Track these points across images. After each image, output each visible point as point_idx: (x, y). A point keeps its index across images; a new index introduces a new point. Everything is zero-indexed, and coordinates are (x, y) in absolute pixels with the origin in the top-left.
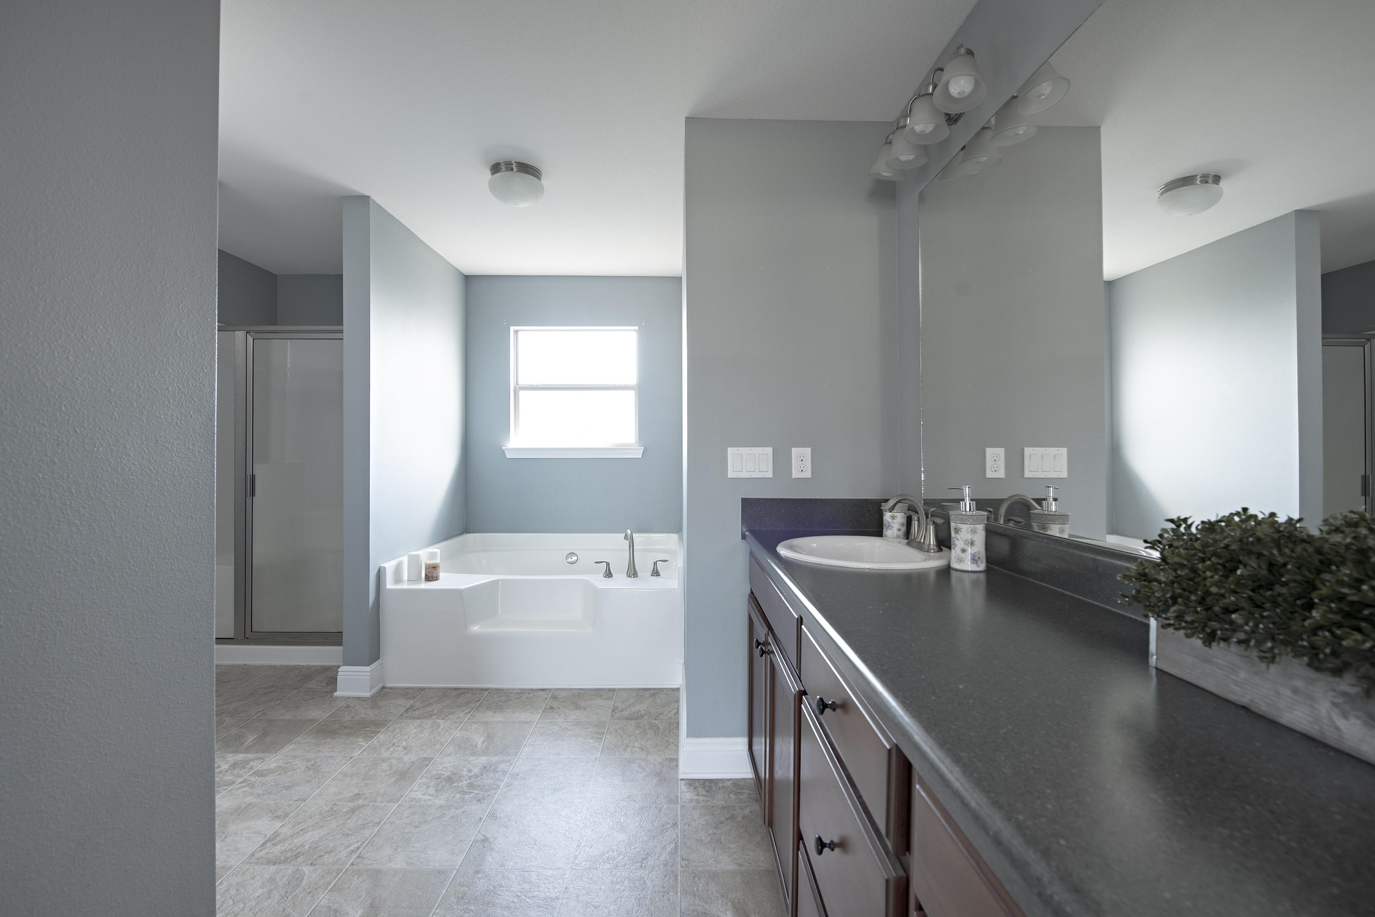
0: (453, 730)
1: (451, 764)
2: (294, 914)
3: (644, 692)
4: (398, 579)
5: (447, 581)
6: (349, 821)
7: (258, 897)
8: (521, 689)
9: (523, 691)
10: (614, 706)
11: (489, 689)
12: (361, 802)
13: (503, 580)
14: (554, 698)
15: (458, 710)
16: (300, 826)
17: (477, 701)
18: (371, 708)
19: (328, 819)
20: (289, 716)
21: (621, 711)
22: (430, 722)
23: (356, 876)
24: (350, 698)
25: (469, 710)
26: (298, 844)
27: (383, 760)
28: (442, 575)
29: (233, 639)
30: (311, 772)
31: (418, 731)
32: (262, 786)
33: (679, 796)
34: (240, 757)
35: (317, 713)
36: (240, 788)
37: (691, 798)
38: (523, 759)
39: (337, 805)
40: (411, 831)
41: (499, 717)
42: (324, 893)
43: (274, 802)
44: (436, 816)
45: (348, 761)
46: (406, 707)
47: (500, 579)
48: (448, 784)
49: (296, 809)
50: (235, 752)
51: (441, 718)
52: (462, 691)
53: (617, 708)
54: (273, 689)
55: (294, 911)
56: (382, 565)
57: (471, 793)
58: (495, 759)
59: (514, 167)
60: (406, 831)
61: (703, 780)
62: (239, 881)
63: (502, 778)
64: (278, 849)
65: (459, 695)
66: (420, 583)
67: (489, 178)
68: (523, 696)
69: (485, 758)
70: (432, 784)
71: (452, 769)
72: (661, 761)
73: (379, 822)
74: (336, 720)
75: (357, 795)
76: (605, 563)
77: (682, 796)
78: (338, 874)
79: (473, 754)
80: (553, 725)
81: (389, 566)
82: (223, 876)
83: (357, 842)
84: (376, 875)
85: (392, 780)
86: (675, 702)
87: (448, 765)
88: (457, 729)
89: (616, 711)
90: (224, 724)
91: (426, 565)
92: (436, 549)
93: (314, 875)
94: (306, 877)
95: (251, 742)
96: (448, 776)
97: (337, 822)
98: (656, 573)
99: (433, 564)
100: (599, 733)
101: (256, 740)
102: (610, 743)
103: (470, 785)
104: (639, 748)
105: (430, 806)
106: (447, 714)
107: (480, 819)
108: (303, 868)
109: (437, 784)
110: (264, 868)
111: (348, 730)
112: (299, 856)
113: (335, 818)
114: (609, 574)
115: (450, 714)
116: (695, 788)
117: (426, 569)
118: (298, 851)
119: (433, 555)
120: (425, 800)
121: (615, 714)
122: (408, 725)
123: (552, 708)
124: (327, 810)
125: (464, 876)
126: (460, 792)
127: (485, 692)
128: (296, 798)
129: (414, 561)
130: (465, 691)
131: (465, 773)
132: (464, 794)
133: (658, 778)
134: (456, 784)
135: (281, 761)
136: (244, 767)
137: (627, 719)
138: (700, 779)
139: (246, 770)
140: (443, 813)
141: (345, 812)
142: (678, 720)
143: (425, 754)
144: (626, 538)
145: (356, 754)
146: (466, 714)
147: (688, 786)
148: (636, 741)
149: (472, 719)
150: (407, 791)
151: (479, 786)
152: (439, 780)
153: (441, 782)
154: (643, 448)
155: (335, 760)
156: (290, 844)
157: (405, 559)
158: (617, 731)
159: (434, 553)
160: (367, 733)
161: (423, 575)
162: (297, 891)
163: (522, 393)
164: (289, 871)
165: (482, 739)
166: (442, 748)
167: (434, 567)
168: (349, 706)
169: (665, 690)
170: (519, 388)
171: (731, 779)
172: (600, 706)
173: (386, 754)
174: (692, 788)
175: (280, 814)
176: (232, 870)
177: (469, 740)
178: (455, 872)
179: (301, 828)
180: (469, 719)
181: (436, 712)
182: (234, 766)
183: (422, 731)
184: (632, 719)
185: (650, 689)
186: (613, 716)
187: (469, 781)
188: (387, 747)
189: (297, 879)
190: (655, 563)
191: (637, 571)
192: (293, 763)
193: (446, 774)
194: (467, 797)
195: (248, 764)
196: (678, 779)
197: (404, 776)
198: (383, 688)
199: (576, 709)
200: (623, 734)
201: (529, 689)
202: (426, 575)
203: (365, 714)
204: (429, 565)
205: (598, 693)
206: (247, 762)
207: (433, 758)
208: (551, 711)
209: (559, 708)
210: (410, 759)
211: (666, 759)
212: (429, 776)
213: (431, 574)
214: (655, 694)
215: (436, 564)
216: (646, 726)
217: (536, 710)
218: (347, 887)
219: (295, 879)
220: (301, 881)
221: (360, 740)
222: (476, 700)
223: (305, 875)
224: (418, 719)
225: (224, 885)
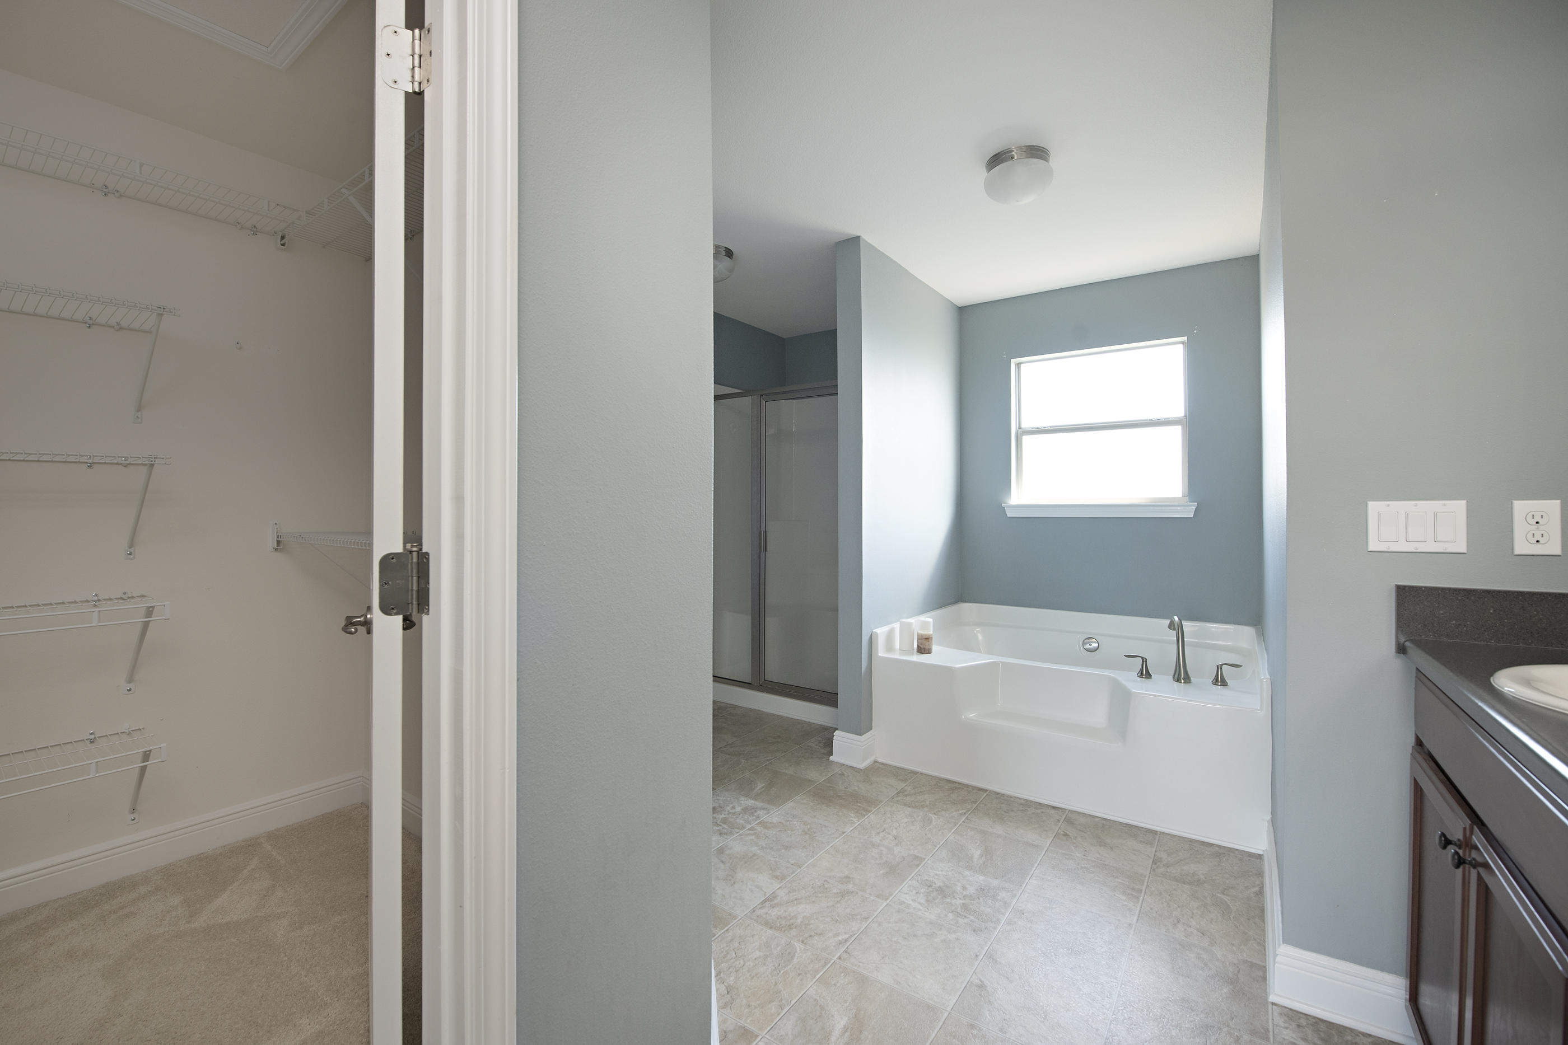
0: (946, 831)
1: (944, 873)
2: (784, 992)
3: (1202, 847)
4: (890, 648)
5: (941, 655)
6: (839, 905)
7: (755, 959)
8: (1027, 800)
9: (1027, 804)
10: (1155, 855)
11: (987, 790)
12: (850, 887)
13: (1003, 663)
14: (1069, 821)
15: (952, 808)
16: (794, 894)
17: (973, 802)
18: (863, 782)
19: (820, 895)
20: (791, 771)
21: (1167, 866)
22: (921, 814)
23: (843, 974)
24: (844, 765)
25: (965, 811)
26: (792, 914)
27: (873, 845)
28: (935, 648)
29: (750, 684)
30: (807, 837)
31: (908, 821)
32: (766, 838)
33: (1271, 1030)
34: (750, 802)
35: (815, 774)
36: (749, 834)
37: (1292, 1040)
38: (1029, 893)
39: (828, 882)
40: (899, 941)
41: (999, 830)
42: (812, 981)
43: (774, 859)
44: (926, 933)
45: (841, 835)
46: (897, 789)
47: (1001, 662)
48: (939, 897)
49: (792, 873)
50: (747, 796)
51: (933, 812)
52: (957, 785)
53: (1160, 860)
54: (779, 740)
55: (784, 989)
56: (874, 630)
57: (965, 917)
58: (995, 883)
59: (1015, 154)
60: (893, 939)
61: (1315, 1018)
62: (742, 934)
63: (1003, 911)
64: (775, 912)
65: (953, 789)
66: (912, 654)
67: (984, 178)
68: (1029, 809)
69: (982, 878)
70: (922, 891)
71: (945, 880)
72: (1236, 962)
73: (868, 918)
74: (831, 787)
75: (847, 877)
76: (1141, 659)
77: (1275, 1032)
78: (826, 964)
79: (970, 868)
80: (1068, 859)
81: (881, 632)
82: (729, 924)
83: (845, 933)
84: (862, 981)
85: (881, 872)
86: (1256, 874)
87: (940, 872)
88: (951, 831)
89: (1158, 863)
90: (741, 766)
91: (918, 635)
92: (928, 619)
93: (804, 955)
94: (797, 955)
95: (759, 789)
96: (940, 887)
97: (828, 903)
98: (1220, 681)
99: (926, 635)
100: (1133, 889)
101: (763, 789)
102: (1151, 909)
103: (965, 907)
104: (1198, 930)
105: (920, 918)
106: (940, 810)
107: (977, 956)
108: (795, 943)
109: (928, 893)
110: (762, 929)
111: (841, 801)
112: (792, 929)
113: (826, 897)
114: (1145, 673)
115: (943, 810)
116: (1299, 1026)
117: (918, 639)
118: (791, 921)
119: (925, 624)
120: (914, 908)
121: (1157, 867)
122: (899, 811)
123: (1066, 835)
124: (819, 884)
125: (956, 1025)
126: (952, 912)
127: (982, 793)
128: (793, 862)
129: (906, 628)
130: (960, 786)
131: (959, 889)
132: (958, 917)
133: (1231, 987)
134: (948, 900)
135: (782, 817)
136: (752, 814)
137: (1175, 879)
138: (1310, 1016)
139: (754, 817)
140: (934, 932)
141: (835, 893)
142: (1263, 904)
143: (916, 851)
144: (1171, 626)
145: (849, 829)
146: (961, 814)
147: (1286, 1019)
148: (1192, 917)
149: (967, 823)
150: (897, 889)
151: (975, 911)
152: (930, 889)
153: (933, 891)
154: (1196, 504)
155: (829, 831)
156: (785, 911)
157: (897, 626)
158: (1161, 893)
159: (925, 623)
160: (858, 808)
161: (915, 646)
162: (788, 967)
163: (1026, 439)
164: (783, 942)
165: (979, 852)
166: (935, 849)
167: (926, 639)
168: (842, 774)
169: (1237, 852)
170: (1022, 433)
171: (1370, 1035)
172: (1134, 850)
173: (876, 839)
174: (1294, 1025)
175: (778, 874)
176: (737, 920)
177: (964, 848)
178: (946, 1015)
179: (795, 897)
180: (964, 822)
181: (928, 803)
182: (745, 810)
183: (912, 822)
184: (1184, 883)
185: (1211, 845)
186: (1154, 870)
187: (964, 901)
188: (878, 831)
189: (789, 953)
190: (1219, 667)
191: (1190, 675)
192: (792, 823)
193: (939, 884)
194: (961, 921)
195: (756, 811)
196: (1267, 1002)
197: (894, 871)
198: (876, 762)
199: (1100, 846)
200: (1170, 900)
201: (1037, 803)
202: (918, 646)
203: (858, 786)
204: (922, 635)
205: (1131, 831)
206: (755, 809)
207: (924, 859)
208: (1064, 838)
209: (1075, 838)
210: (900, 852)
211: (1245, 962)
212: (919, 879)
213: (923, 649)
214: (1220, 854)
215: (929, 635)
216: (1208, 899)
217: (1045, 832)
218: (833, 983)
219: (787, 952)
220: (792, 958)
221: (852, 815)
222: (973, 800)
223: (796, 952)
224: (909, 807)
225: (730, 934)
